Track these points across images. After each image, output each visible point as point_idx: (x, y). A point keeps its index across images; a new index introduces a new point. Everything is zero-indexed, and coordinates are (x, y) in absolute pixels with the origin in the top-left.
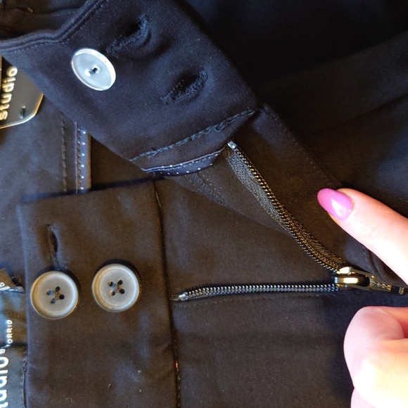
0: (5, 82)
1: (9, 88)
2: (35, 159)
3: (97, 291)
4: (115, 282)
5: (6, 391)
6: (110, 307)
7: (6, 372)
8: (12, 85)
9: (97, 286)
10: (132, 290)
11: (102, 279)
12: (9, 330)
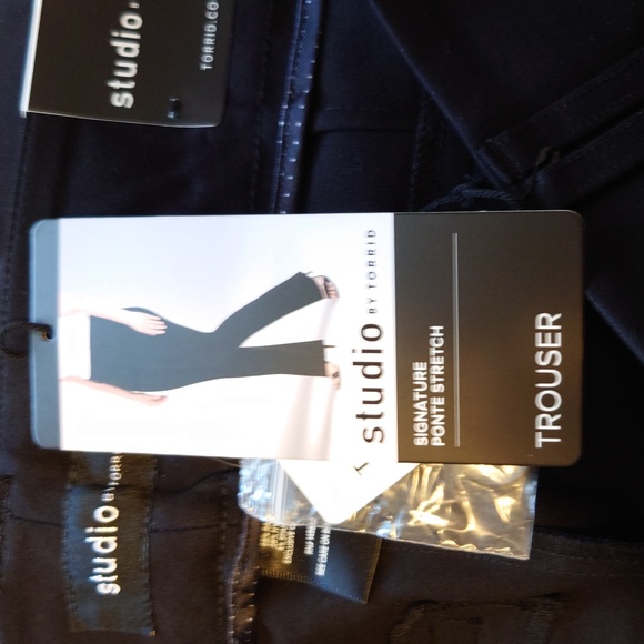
1: (128, 49)
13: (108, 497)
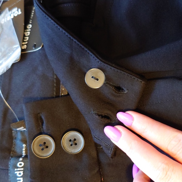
0: (25, 31)
1: (27, 34)
2: (40, 68)
3: (64, 144)
4: (72, 139)
5: (22, 178)
6: (70, 152)
7: (23, 169)
8: (29, 33)
9: (64, 141)
10: (80, 143)
11: (66, 138)
12: (24, 149)
13: (21, 159)
